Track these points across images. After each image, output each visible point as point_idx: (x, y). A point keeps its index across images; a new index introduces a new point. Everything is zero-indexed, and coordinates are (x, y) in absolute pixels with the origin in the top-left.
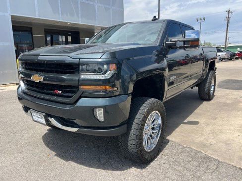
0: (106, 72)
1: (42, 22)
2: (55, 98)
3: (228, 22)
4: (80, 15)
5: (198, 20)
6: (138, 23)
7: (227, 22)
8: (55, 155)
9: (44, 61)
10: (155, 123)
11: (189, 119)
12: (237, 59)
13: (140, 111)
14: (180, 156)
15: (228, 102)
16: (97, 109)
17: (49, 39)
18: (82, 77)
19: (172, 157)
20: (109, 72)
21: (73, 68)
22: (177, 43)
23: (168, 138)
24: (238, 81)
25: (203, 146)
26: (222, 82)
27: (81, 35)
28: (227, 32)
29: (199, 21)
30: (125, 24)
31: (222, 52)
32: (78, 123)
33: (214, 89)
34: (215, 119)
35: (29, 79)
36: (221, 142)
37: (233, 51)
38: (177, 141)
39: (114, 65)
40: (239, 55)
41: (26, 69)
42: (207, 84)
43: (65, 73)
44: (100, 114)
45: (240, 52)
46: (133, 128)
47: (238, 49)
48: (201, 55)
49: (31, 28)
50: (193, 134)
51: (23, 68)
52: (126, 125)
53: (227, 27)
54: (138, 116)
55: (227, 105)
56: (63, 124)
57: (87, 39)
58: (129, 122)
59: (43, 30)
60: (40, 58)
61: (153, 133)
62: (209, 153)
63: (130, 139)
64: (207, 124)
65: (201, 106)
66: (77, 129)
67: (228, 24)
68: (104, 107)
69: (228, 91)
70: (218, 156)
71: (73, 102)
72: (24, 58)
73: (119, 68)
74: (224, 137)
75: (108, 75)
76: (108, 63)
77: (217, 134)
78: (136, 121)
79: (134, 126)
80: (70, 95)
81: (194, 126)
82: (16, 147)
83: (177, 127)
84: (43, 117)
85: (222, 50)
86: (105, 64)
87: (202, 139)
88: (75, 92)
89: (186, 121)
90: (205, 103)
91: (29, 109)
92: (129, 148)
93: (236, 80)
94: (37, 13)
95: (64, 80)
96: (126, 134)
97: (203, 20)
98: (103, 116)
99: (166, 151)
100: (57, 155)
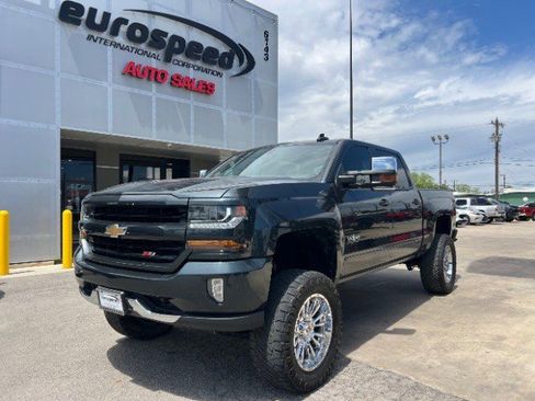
0: (230, 218)
1: (117, 142)
2: (143, 265)
3: (497, 144)
4: (192, 130)
5: (433, 139)
6: (296, 144)
7: (494, 143)
8: (133, 381)
9: (130, 202)
10: (319, 318)
11: (398, 325)
12: (523, 219)
13: (289, 291)
14: (368, 384)
15: (482, 297)
16: (213, 280)
17: (126, 173)
18: (192, 226)
19: (352, 386)
20: (234, 219)
21: (178, 213)
22: (359, 178)
23: (349, 356)
24: (513, 259)
25: (416, 368)
26: (479, 261)
27: (192, 166)
28: (497, 163)
29: (437, 141)
30: (278, 145)
31: (489, 204)
32: (179, 306)
33: (454, 270)
34: (450, 325)
35: (100, 234)
36: (451, 363)
37: (513, 202)
38: (365, 360)
39: (244, 208)
40: (527, 211)
41: (96, 218)
42: (436, 259)
43: (164, 221)
44: (217, 290)
45: (530, 205)
46: (276, 319)
47: (525, 199)
48: (416, 202)
49: (95, 153)
50: (398, 351)
51: (91, 217)
52: (263, 312)
53: (497, 155)
54: (284, 299)
55: (478, 302)
56: (153, 311)
57: (203, 172)
58: (268, 308)
59: (118, 156)
60: (123, 198)
61: (316, 338)
62: (424, 380)
63: (270, 339)
64: (431, 335)
65: (427, 303)
66: (178, 317)
67: (497, 147)
68: (225, 277)
69: (486, 278)
70: (440, 385)
71: (173, 269)
72: (96, 199)
73: (251, 213)
74: (458, 355)
75: (232, 224)
76: (232, 205)
77: (446, 351)
78: (281, 307)
79: (278, 315)
80: (170, 258)
81: (405, 338)
82: (58, 369)
83: (370, 338)
84: (119, 297)
85: (489, 199)
86: (230, 206)
87: (414, 359)
88: (177, 253)
89: (390, 328)
90: (435, 299)
91: (95, 287)
92: (269, 358)
93: (508, 259)
94: (110, 126)
95: (161, 233)
96: (263, 330)
97: (444, 140)
98: (222, 292)
99: (343, 376)
100: (136, 381)
